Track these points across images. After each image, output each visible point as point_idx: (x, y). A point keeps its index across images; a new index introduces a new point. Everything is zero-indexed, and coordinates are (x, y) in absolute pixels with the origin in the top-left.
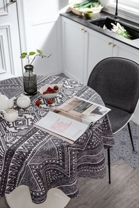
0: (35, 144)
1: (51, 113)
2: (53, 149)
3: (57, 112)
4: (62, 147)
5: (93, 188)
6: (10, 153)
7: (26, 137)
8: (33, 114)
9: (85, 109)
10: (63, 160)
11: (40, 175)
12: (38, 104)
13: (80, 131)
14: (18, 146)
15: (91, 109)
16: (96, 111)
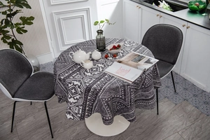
0: (105, 84)
1: (115, 63)
2: (118, 87)
3: (120, 62)
4: (124, 86)
5: (146, 117)
6: (88, 90)
7: (99, 79)
8: (103, 64)
9: (139, 61)
10: (125, 95)
11: (108, 105)
12: (106, 57)
13: (136, 75)
14: (93, 85)
15: (145, 60)
16: (148, 62)
